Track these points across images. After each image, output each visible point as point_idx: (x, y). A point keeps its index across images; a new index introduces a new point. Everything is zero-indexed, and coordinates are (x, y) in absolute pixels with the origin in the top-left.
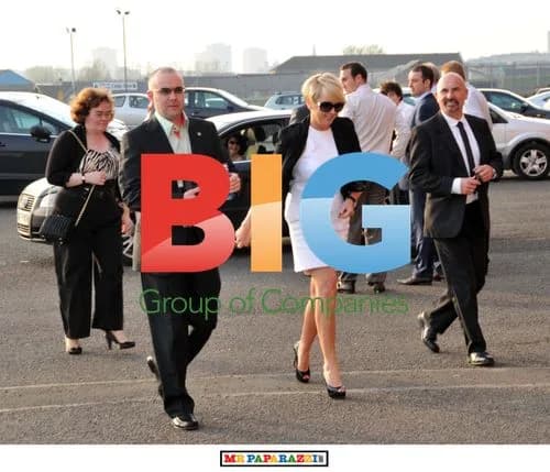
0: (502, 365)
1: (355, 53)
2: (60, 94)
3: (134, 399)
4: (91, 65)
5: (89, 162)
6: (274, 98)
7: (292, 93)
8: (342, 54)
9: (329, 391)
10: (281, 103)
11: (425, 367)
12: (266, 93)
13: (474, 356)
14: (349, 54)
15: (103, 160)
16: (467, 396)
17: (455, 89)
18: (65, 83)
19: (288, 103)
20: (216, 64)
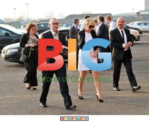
0: (122, 90)
1: (85, 13)
2: (12, 25)
3: (31, 100)
4: (20, 17)
5: (30, 41)
6: (65, 25)
7: (69, 24)
8: (82, 14)
9: (79, 97)
10: (67, 26)
11: (103, 91)
12: (63, 24)
13: (115, 88)
14: (83, 14)
15: (34, 41)
16: (113, 98)
17: (121, 22)
18: (13, 22)
19: (68, 26)
20: (51, 16)
